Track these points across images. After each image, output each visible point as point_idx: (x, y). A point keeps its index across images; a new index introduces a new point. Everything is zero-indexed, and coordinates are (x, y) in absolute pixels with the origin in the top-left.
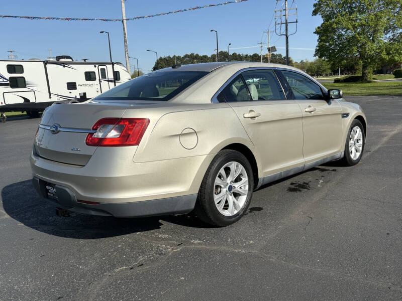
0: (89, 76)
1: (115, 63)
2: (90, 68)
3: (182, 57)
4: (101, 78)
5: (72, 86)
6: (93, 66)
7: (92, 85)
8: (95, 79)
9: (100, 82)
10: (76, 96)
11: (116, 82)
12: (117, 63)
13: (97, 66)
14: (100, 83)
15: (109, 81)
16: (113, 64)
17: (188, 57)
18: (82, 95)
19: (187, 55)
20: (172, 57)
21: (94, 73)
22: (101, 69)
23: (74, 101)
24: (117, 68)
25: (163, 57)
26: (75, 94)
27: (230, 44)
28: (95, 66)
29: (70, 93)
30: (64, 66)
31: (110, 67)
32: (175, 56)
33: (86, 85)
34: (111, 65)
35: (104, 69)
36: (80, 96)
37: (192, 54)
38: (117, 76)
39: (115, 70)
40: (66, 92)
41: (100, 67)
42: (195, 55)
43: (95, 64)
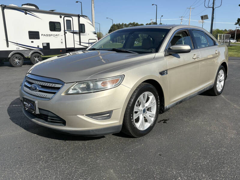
0: (54, 26)
1: (81, 16)
2: (56, 18)
3: (128, 25)
4: (66, 29)
5: (34, 35)
6: (59, 16)
7: (57, 35)
8: (60, 30)
9: (65, 33)
10: (38, 46)
11: (81, 34)
12: (83, 16)
13: (63, 17)
14: (65, 35)
15: (74, 33)
16: (79, 16)
17: (131, 25)
18: (45, 45)
19: (130, 23)
20: (121, 24)
21: (59, 23)
22: (67, 20)
23: (37, 51)
24: (83, 20)
25: (116, 24)
26: (38, 44)
27: (162, 16)
28: (61, 17)
29: (32, 42)
30: (26, 13)
31: (75, 19)
32: (123, 23)
33: (50, 35)
34: (77, 18)
35: (70, 21)
36: (43, 46)
37: (134, 23)
38: (82, 29)
39: (81, 23)
40: (28, 42)
41: (66, 18)
42: (136, 23)
43: (60, 15)
